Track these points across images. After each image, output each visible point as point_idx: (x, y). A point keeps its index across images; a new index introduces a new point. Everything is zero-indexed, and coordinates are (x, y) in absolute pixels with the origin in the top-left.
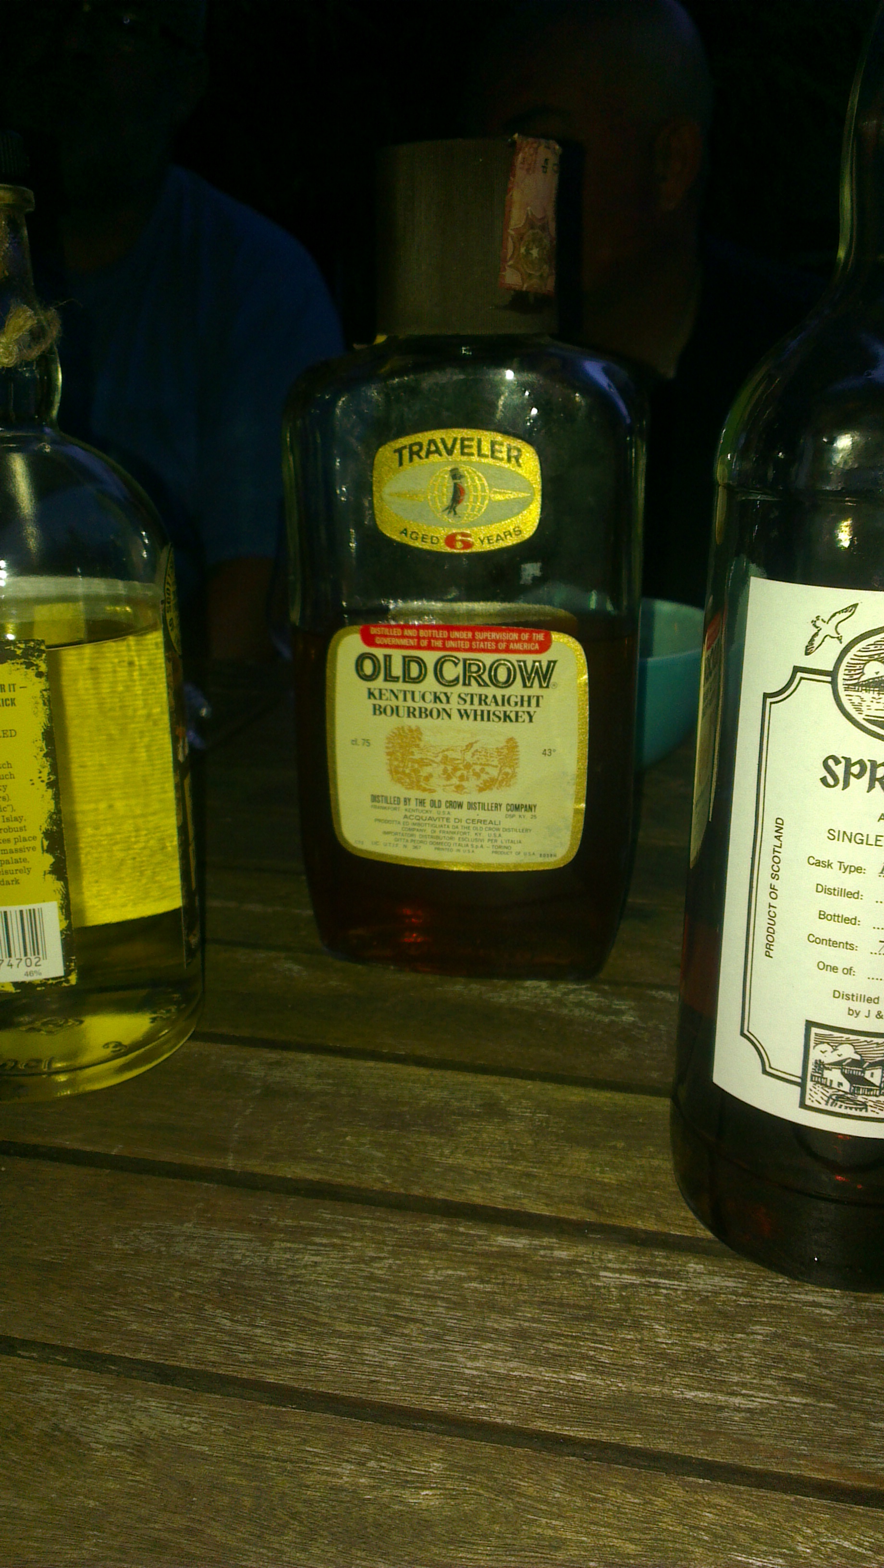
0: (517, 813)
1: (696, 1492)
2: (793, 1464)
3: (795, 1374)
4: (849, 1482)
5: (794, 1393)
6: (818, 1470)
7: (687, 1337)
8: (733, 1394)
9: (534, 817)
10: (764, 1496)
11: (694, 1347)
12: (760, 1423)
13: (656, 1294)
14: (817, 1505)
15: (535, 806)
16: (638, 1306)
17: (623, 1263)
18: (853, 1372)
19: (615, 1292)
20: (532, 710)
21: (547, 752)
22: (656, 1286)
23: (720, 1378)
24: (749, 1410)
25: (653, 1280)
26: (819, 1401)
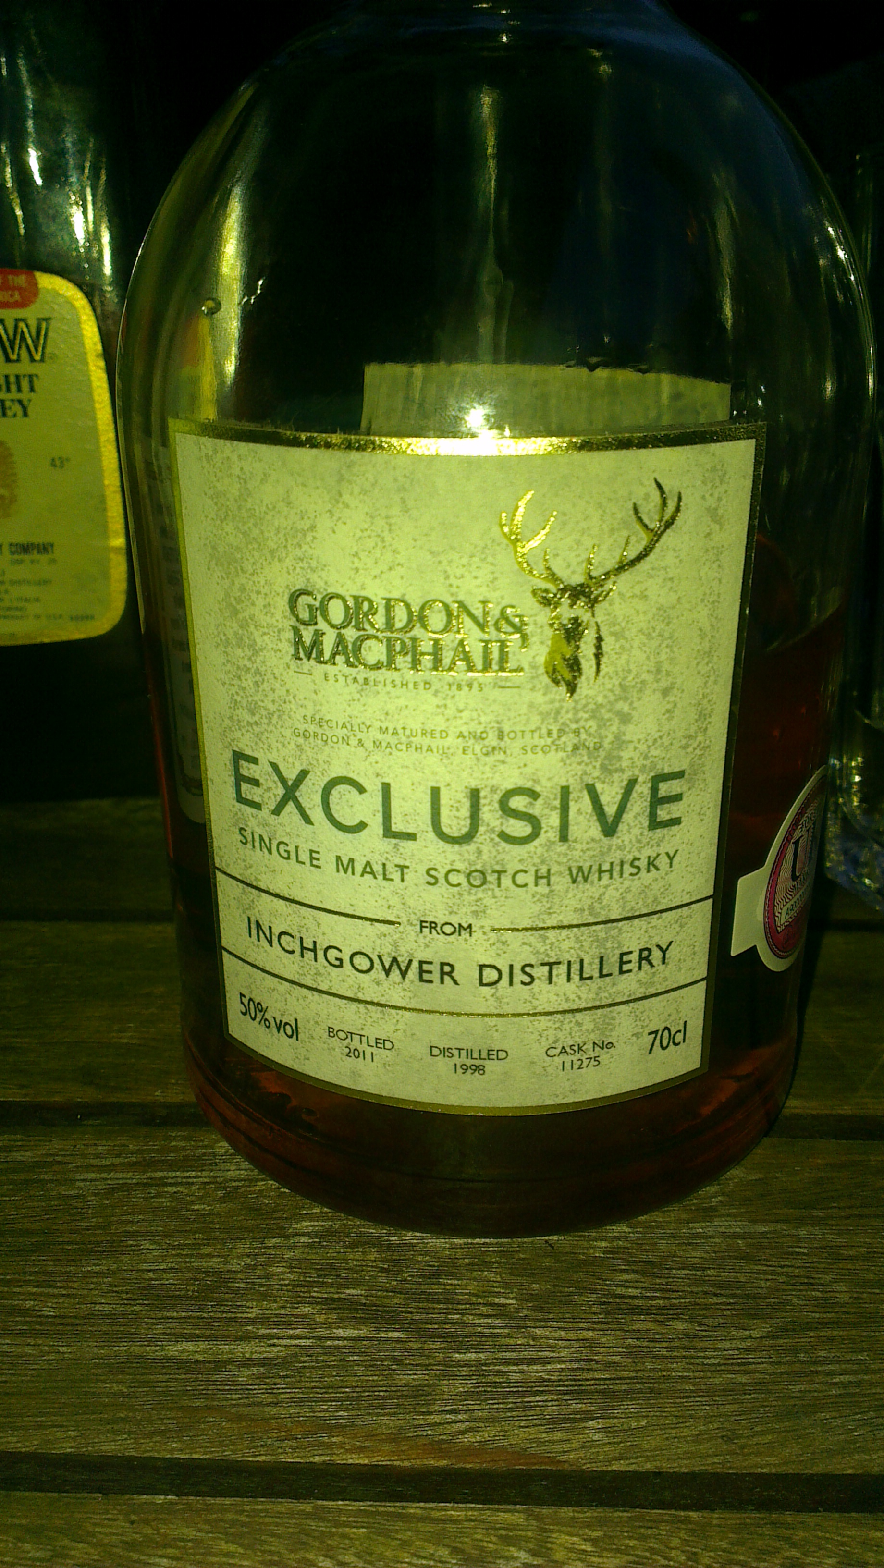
0: (27, 557)
1: (147, 1522)
2: (321, 1445)
3: (348, 1291)
4: (406, 1464)
5: (341, 1322)
6: (361, 1449)
7: (191, 1256)
8: (246, 1338)
9: (54, 561)
10: (261, 1511)
11: (198, 1270)
12: (278, 1381)
13: (158, 1195)
14: (349, 1514)
15: (52, 545)
16: (124, 1218)
17: (118, 1156)
18: (437, 1275)
19: (94, 1201)
20: (25, 395)
21: (58, 463)
22: (162, 1183)
23: (229, 1315)
24: (265, 1362)
25: (159, 1174)
26: (378, 1330)
